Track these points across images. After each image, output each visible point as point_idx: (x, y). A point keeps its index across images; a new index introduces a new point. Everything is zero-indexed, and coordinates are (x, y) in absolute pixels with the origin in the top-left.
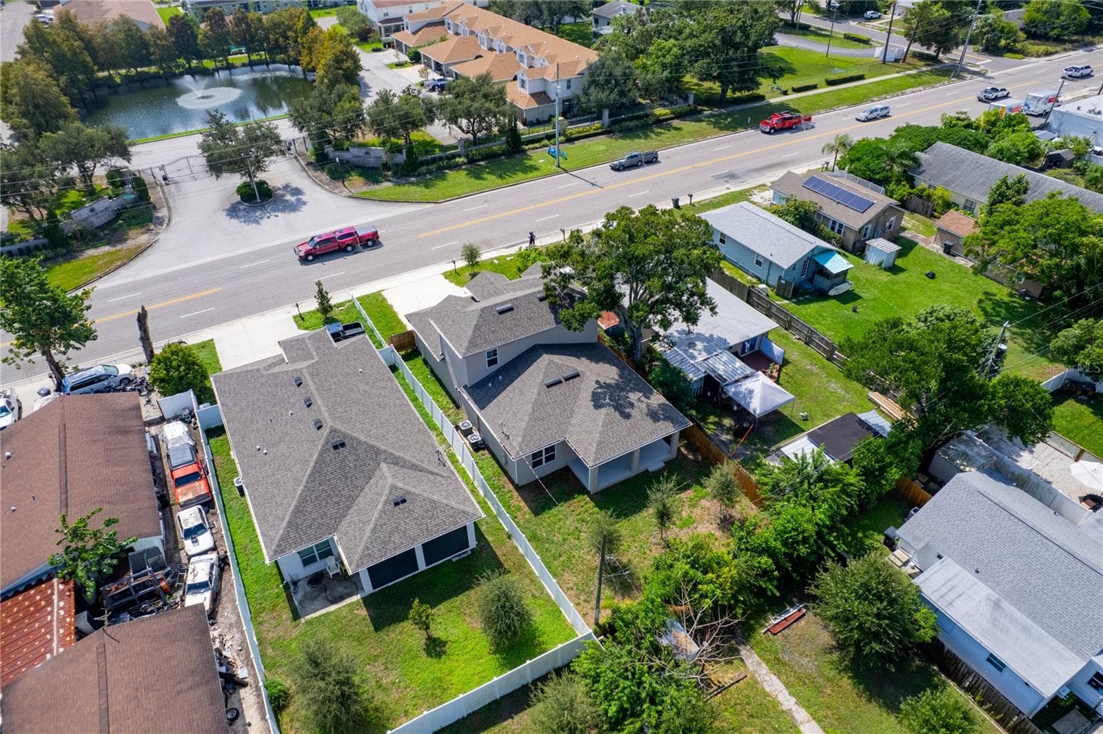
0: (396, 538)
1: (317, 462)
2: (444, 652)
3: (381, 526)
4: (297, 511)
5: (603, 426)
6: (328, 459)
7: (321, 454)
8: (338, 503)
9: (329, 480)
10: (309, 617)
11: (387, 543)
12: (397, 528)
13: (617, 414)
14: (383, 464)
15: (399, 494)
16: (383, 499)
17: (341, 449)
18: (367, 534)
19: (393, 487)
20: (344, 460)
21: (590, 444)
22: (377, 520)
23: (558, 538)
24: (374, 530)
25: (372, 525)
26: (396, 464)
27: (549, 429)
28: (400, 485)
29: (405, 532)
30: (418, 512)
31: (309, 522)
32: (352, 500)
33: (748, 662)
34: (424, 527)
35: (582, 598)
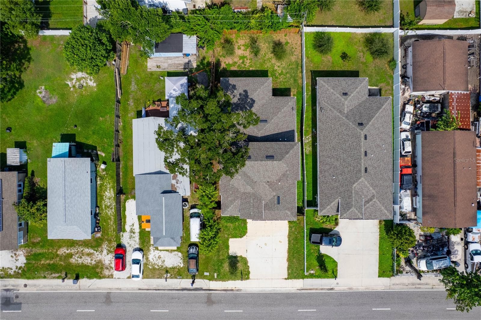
0: (350, 83)
1: (370, 121)
2: (342, 53)
3: (354, 88)
4: (380, 108)
5: (257, 90)
6: (366, 121)
7: (368, 123)
8: (365, 106)
9: (366, 114)
10: (377, 88)
11: (353, 82)
12: (348, 86)
13: (249, 94)
14: (346, 113)
15: (344, 97)
16: (350, 97)
17: (360, 122)
18: (359, 88)
19: (346, 99)
20: (360, 118)
21: (266, 87)
22: (354, 91)
23: (288, 75)
24: (356, 88)
25: (357, 90)
26: (340, 111)
27: (276, 103)
28: (343, 100)
29: (346, 83)
30: (340, 88)
31: (376, 103)
32: (360, 105)
33: (261, 5)
34: (339, 83)
35: (294, 50)
